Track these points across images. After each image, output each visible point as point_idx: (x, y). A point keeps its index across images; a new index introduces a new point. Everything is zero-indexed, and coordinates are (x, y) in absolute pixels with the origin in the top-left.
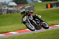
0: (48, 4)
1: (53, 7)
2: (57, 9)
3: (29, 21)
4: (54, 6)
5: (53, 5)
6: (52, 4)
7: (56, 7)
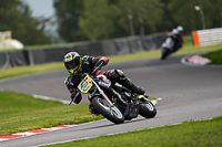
3: (102, 92)
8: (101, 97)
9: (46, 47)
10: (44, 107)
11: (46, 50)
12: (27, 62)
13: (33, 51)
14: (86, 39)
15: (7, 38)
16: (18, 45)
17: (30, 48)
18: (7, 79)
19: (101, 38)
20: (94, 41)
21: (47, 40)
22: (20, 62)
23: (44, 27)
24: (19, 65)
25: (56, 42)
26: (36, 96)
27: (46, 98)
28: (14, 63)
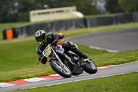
0: (8, 29)
1: (20, 36)
2: (28, 42)
3: (57, 56)
4: (22, 34)
5: (20, 31)
6: (16, 30)
7: (26, 37)
8: (57, 60)
9: (98, 16)
10: (96, 54)
11: (98, 19)
12: (86, 26)
13: (90, 19)
14: (123, 11)
15: (73, 10)
16: (80, 15)
17: (87, 17)
18: (74, 37)
19: (133, 10)
20: (128, 12)
21: (98, 12)
22: (82, 25)
23: (96, 3)
24: (81, 27)
25: (104, 13)
26: (91, 47)
27: (98, 48)
28: (78, 26)
